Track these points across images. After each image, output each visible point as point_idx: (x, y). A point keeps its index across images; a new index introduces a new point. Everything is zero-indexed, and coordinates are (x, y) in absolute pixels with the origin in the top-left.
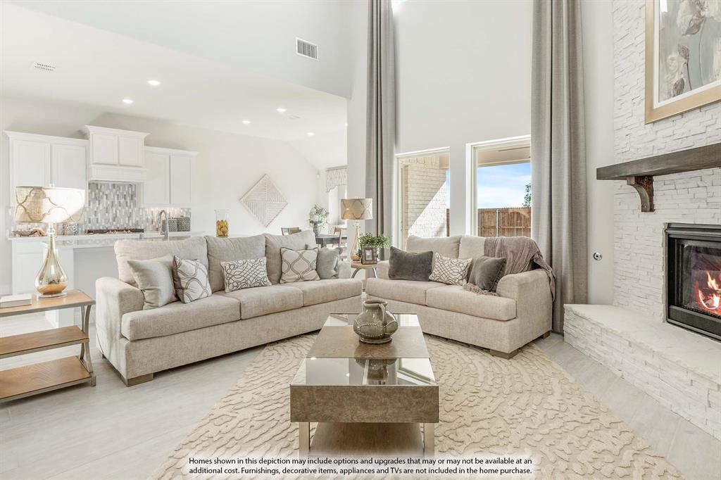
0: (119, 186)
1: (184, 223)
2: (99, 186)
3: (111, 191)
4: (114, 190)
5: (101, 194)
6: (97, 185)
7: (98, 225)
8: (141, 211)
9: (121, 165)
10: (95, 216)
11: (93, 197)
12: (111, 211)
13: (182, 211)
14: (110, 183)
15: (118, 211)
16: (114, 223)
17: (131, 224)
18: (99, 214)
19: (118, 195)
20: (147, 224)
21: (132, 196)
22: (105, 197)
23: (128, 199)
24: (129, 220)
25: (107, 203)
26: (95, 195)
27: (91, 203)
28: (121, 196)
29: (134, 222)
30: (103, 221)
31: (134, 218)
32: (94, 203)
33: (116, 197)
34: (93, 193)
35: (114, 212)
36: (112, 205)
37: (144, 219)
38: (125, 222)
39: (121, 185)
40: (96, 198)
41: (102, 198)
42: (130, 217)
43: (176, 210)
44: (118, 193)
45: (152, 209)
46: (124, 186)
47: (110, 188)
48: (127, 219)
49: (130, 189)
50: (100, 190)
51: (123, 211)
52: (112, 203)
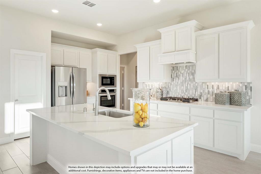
0: (189, 67)
1: (236, 98)
3: (185, 70)
5: (179, 73)
6: (177, 67)
8: (204, 84)
9: (178, 51)
11: (175, 75)
12: (184, 85)
13: (241, 85)
14: (185, 65)
16: (187, 93)
17: (197, 95)
18: (178, 87)
22: (181, 74)
24: (195, 92)
25: (182, 79)
26: (176, 74)
27: (174, 79)
29: (199, 93)
30: (180, 91)
31: (199, 91)
32: (176, 80)
33: (188, 74)
34: (175, 73)
35: (187, 86)
37: (206, 91)
38: (192, 93)
39: (191, 66)
40: (176, 76)
41: (180, 76)
42: (196, 90)
43: (234, 85)
45: (213, 84)
47: (184, 68)
48: (194, 90)
50: (179, 71)
51: (192, 84)
52: (186, 79)
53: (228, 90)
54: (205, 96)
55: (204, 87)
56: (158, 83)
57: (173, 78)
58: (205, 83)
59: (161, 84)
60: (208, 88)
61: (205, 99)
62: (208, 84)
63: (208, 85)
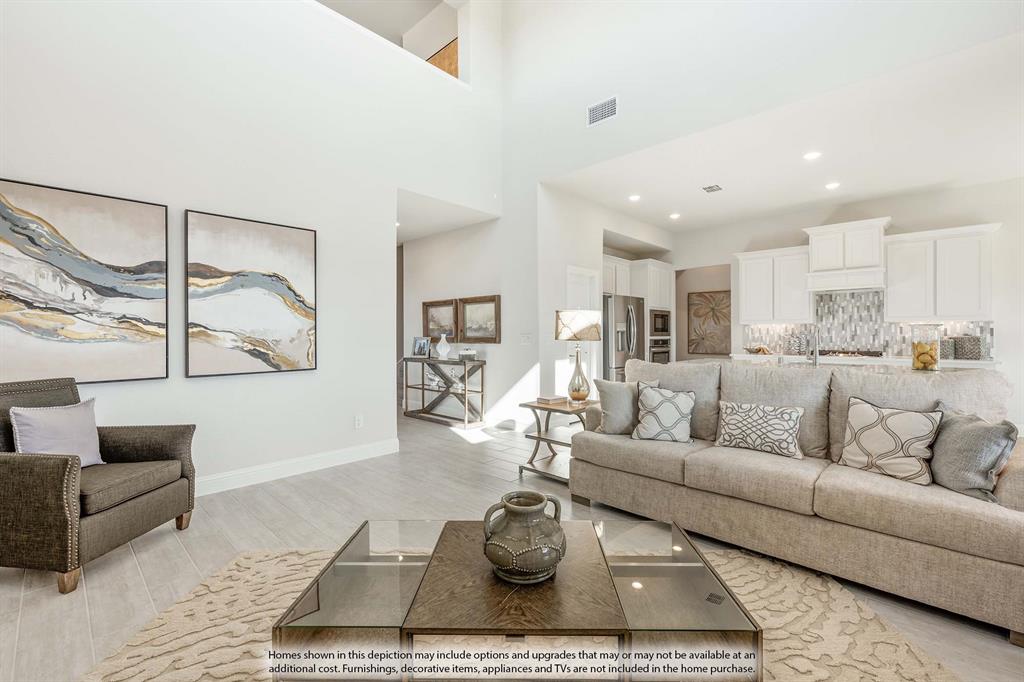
0: (860, 296)
1: (968, 347)
2: (834, 297)
3: (849, 302)
4: (853, 301)
5: (836, 307)
6: (831, 296)
7: (831, 344)
8: (893, 326)
9: (848, 269)
10: (829, 333)
11: (826, 311)
12: (848, 329)
14: (848, 292)
15: (858, 328)
16: (854, 343)
18: (834, 332)
19: (858, 308)
20: (904, 346)
21: (879, 306)
22: (841, 310)
23: (873, 311)
24: (874, 340)
25: (843, 318)
26: (829, 308)
27: (824, 318)
28: (862, 308)
29: (882, 342)
30: (839, 339)
31: (883, 337)
32: (827, 319)
33: (856, 309)
34: (826, 307)
35: (853, 329)
36: (850, 320)
37: (899, 337)
39: (863, 294)
40: (829, 312)
41: (837, 311)
42: (875, 335)
43: (958, 325)
44: (858, 304)
46: (868, 293)
47: (848, 298)
48: (871, 337)
49: (876, 298)
50: (835, 303)
51: (866, 327)
52: (851, 317)
53: (946, 335)
54: (895, 346)
55: (893, 331)
56: (784, 326)
57: (822, 317)
58: (896, 324)
59: (791, 327)
60: (901, 332)
61: (896, 351)
62: (901, 325)
63: (901, 328)
